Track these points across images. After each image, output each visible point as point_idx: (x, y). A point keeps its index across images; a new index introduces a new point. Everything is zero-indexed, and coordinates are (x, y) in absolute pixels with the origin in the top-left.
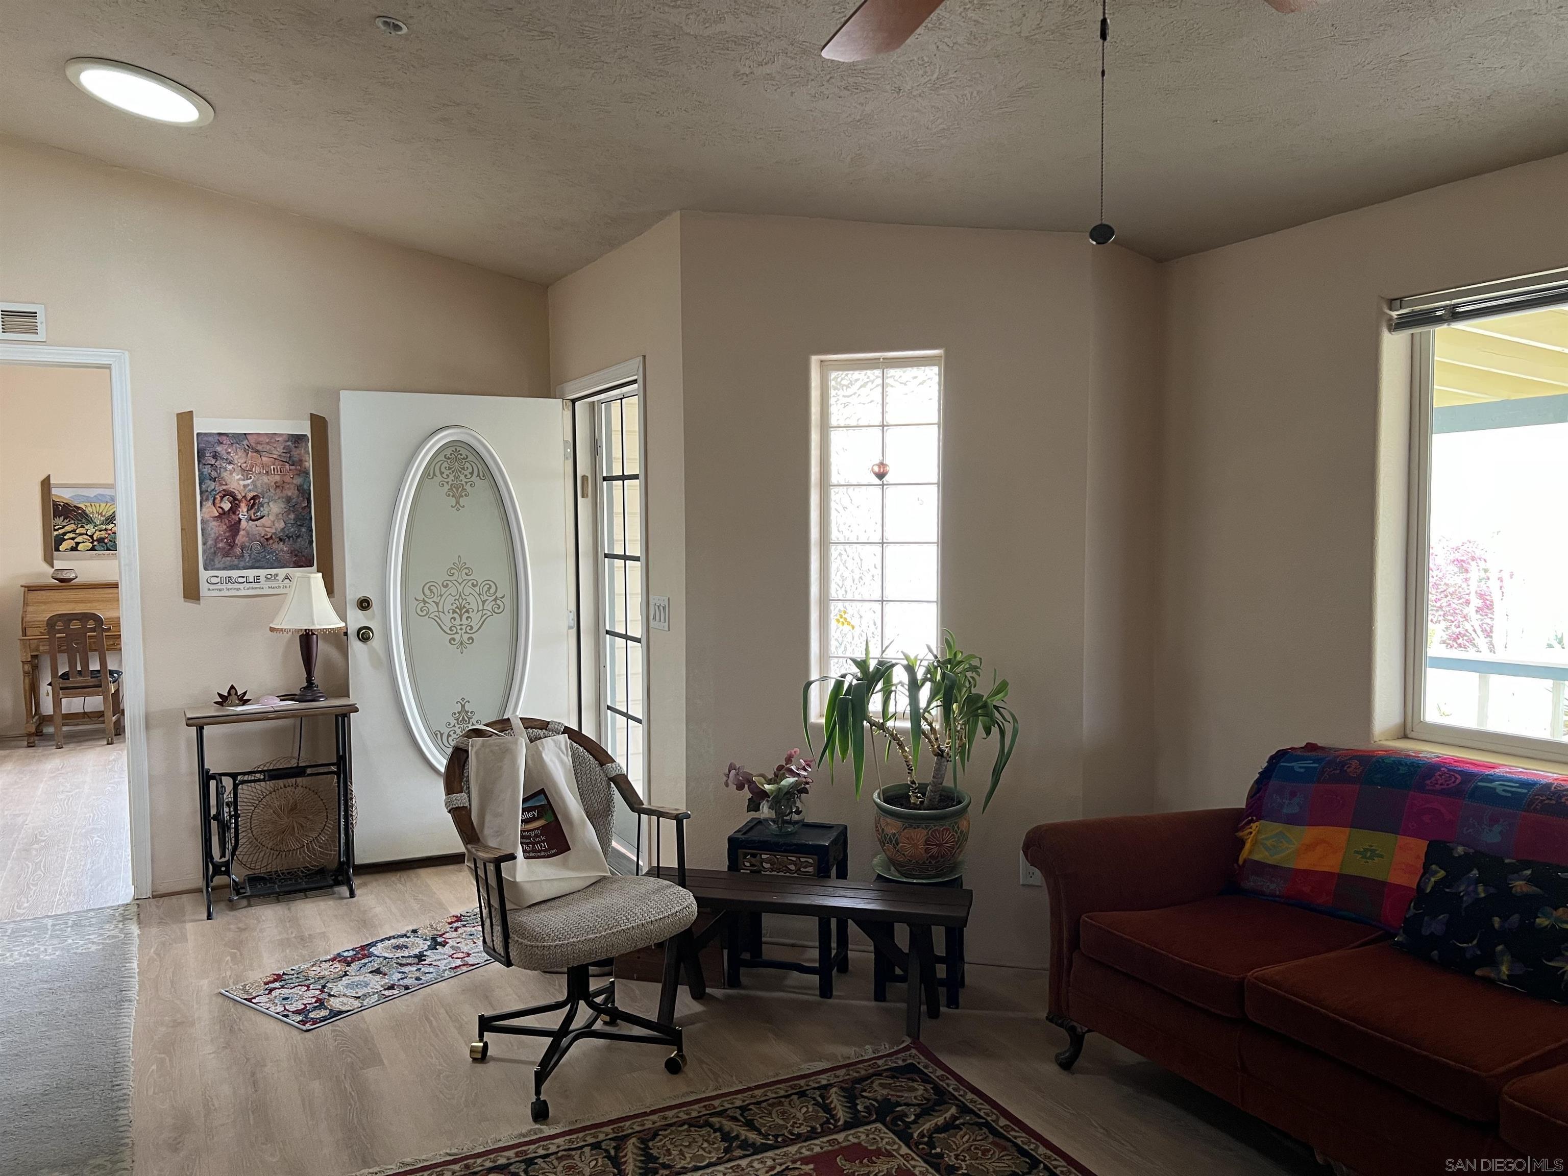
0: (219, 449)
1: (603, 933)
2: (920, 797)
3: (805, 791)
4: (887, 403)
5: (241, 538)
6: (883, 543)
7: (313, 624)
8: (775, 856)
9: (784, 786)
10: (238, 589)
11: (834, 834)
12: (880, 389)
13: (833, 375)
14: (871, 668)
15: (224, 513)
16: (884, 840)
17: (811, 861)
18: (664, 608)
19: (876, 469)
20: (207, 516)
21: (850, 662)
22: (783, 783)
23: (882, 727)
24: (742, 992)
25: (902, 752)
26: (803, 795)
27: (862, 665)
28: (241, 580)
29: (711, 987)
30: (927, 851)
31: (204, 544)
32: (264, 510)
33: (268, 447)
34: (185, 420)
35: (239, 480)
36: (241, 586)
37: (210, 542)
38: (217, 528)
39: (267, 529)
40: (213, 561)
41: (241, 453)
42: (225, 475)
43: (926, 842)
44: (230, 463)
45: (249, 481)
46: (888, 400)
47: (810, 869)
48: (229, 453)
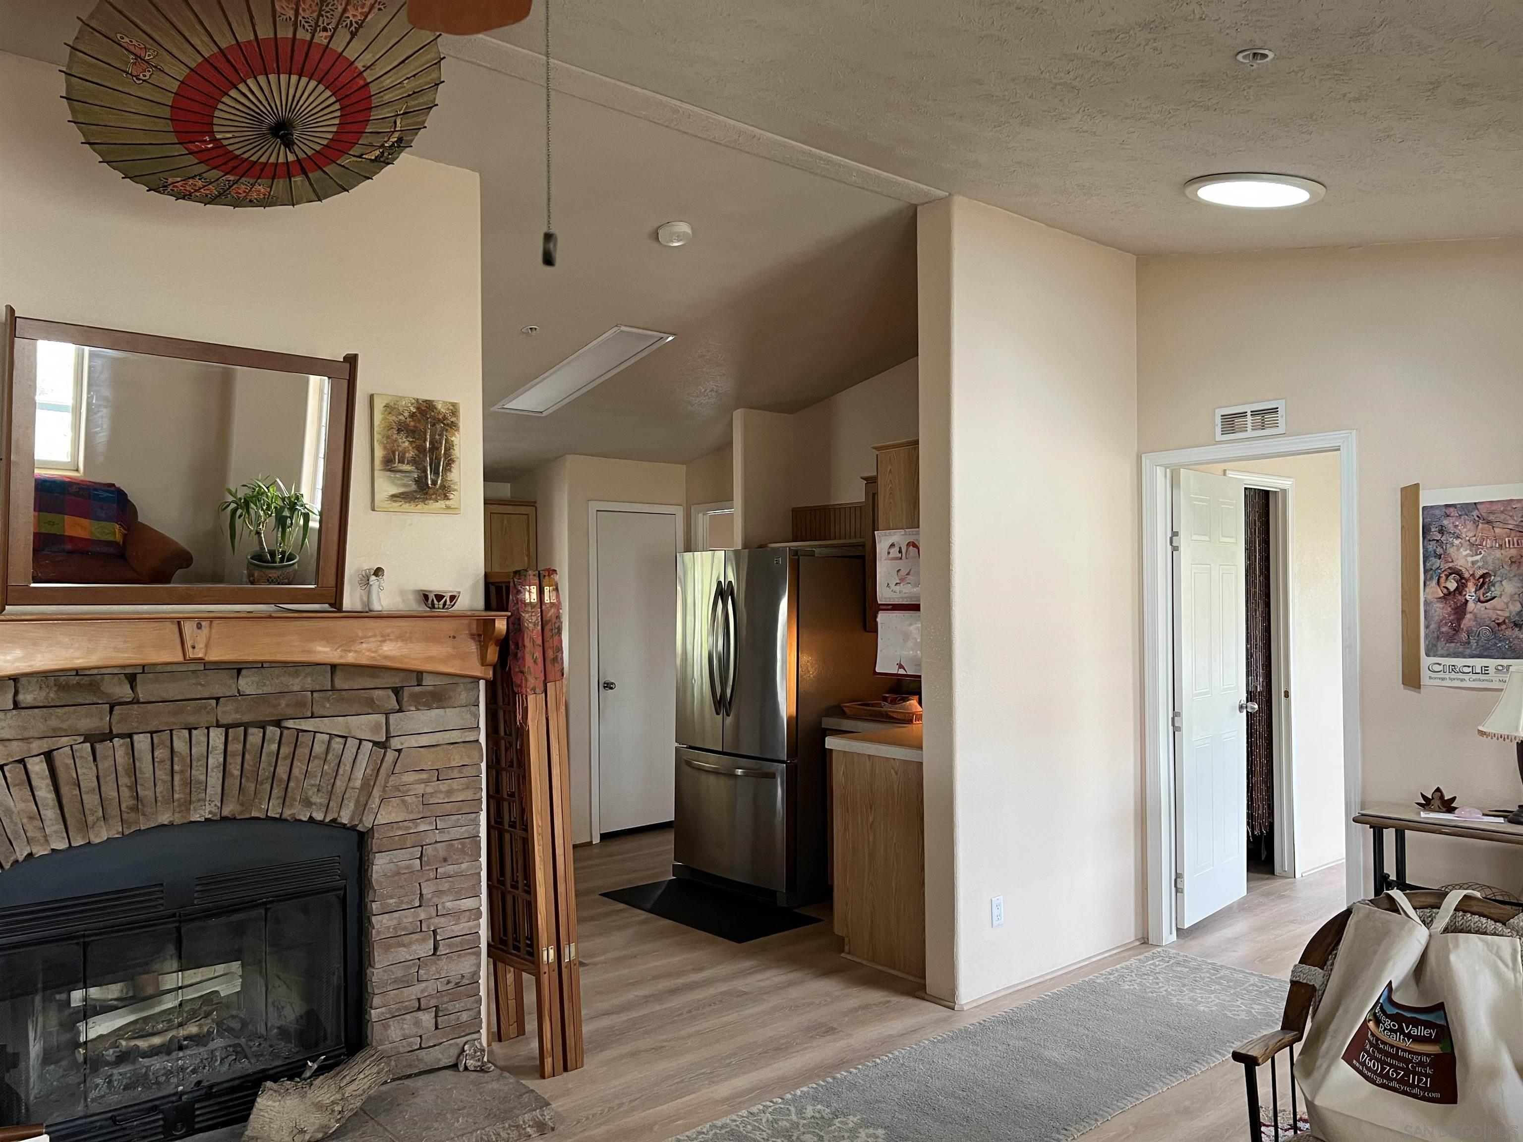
0: (1445, 522)
5: (1468, 622)
10: (1462, 680)
15: (1450, 593)
20: (1429, 597)
28: (1466, 670)
31: (1427, 627)
32: (1496, 590)
33: (1503, 517)
34: (1410, 494)
35: (1467, 556)
36: (1466, 677)
37: (1433, 626)
38: (1441, 610)
39: (1499, 612)
40: (1435, 646)
41: (1470, 525)
42: (1452, 551)
44: (1458, 537)
45: (1478, 557)
48: (1456, 526)
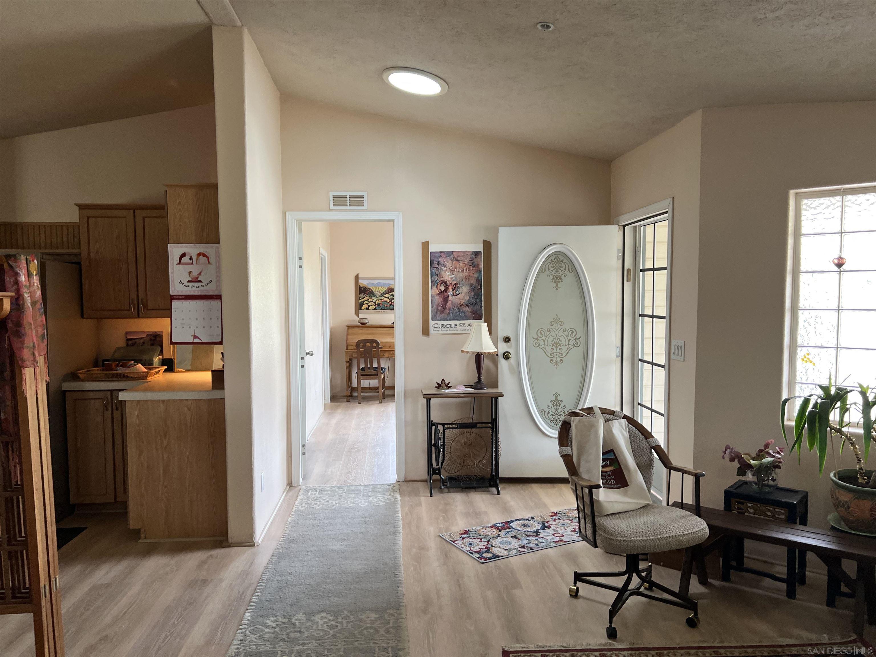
0: (440, 260)
1: (652, 537)
2: (865, 479)
3: (779, 467)
4: (845, 218)
5: (449, 304)
6: (839, 310)
7: (482, 349)
8: (757, 505)
9: (765, 463)
10: (447, 330)
11: (799, 497)
12: (840, 209)
13: (805, 201)
14: (833, 392)
15: (442, 292)
16: (838, 505)
17: (783, 511)
18: (681, 347)
19: (836, 261)
20: (433, 294)
21: (817, 387)
22: (764, 460)
23: (839, 431)
24: (732, 585)
25: (853, 449)
26: (777, 470)
27: (826, 389)
28: (448, 326)
29: (711, 578)
30: (871, 515)
31: (432, 307)
32: (460, 291)
33: (462, 258)
34: (425, 245)
35: (449, 275)
36: (448, 329)
37: (435, 307)
38: (438, 300)
39: (461, 300)
40: (436, 316)
41: (450, 261)
42: (442, 273)
43: (871, 509)
44: (445, 267)
45: (453, 276)
46: (845, 215)
47: (783, 517)
48: (444, 262)
